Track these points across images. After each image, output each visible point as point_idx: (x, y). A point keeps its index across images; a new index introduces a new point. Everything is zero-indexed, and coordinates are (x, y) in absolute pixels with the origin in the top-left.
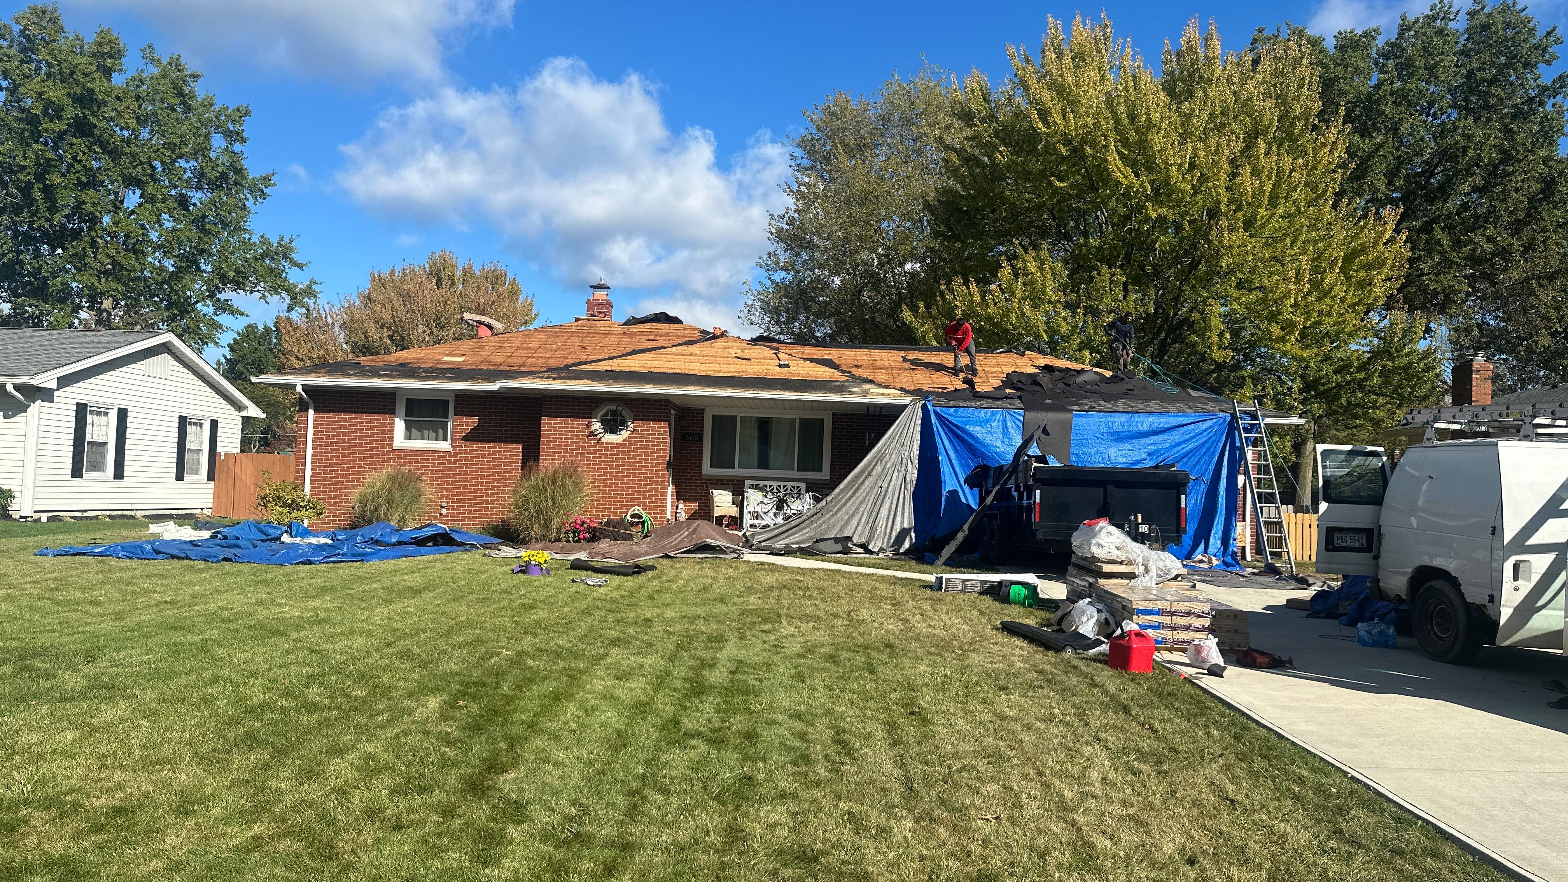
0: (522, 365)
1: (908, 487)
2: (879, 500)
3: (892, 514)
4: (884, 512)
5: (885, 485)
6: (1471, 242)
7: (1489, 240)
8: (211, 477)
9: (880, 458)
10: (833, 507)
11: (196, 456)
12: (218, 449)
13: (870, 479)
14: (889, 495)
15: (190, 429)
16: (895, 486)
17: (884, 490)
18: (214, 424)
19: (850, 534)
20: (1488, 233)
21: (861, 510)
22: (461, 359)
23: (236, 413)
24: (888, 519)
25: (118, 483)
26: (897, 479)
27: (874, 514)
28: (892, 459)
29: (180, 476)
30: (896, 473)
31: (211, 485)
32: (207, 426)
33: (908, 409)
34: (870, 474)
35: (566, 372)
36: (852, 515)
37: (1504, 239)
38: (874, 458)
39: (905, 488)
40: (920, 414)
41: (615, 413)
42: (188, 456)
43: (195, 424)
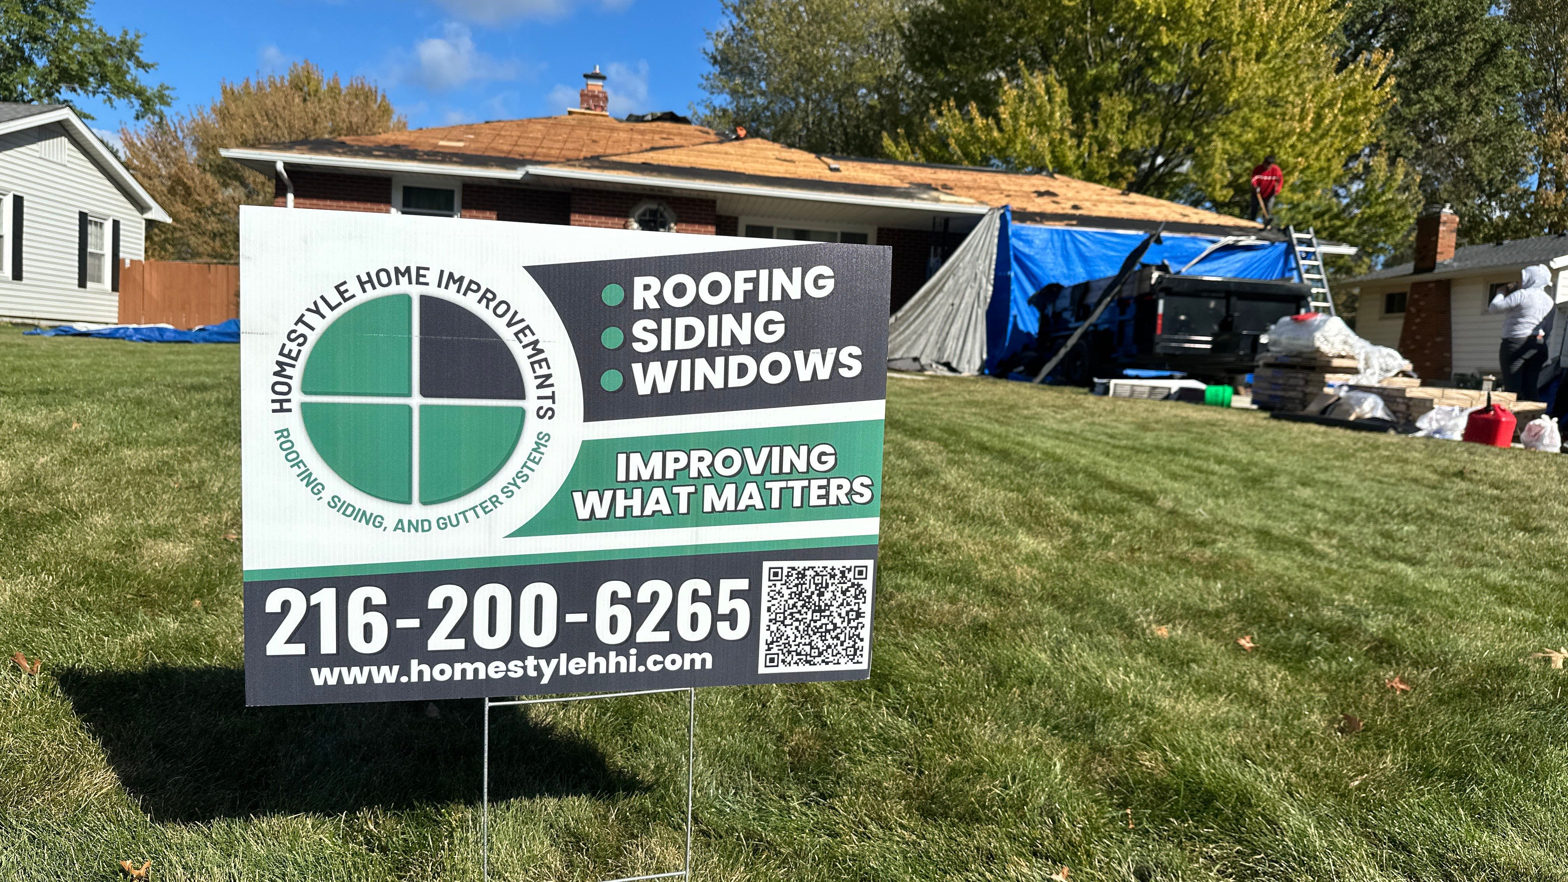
0: (534, 154)
1: (982, 304)
2: (950, 319)
3: (963, 333)
4: (954, 331)
5: (957, 302)
6: (1420, 101)
7: (1438, 99)
8: (115, 288)
9: (952, 272)
10: (900, 325)
11: (97, 262)
12: (122, 255)
13: (941, 295)
14: (961, 313)
15: (91, 229)
16: (967, 303)
17: (955, 307)
18: (116, 224)
19: (915, 354)
20: (1436, 92)
21: (930, 329)
22: (461, 144)
23: (137, 214)
24: (958, 339)
25: (16, 285)
26: (970, 296)
27: (944, 334)
28: (963, 275)
29: (82, 284)
30: (969, 290)
31: (116, 297)
32: (108, 227)
33: (985, 220)
34: (940, 290)
35: (596, 161)
36: (920, 335)
37: (1450, 100)
38: (947, 271)
39: (979, 306)
40: (998, 224)
41: (653, 213)
42: (90, 260)
43: (96, 223)
